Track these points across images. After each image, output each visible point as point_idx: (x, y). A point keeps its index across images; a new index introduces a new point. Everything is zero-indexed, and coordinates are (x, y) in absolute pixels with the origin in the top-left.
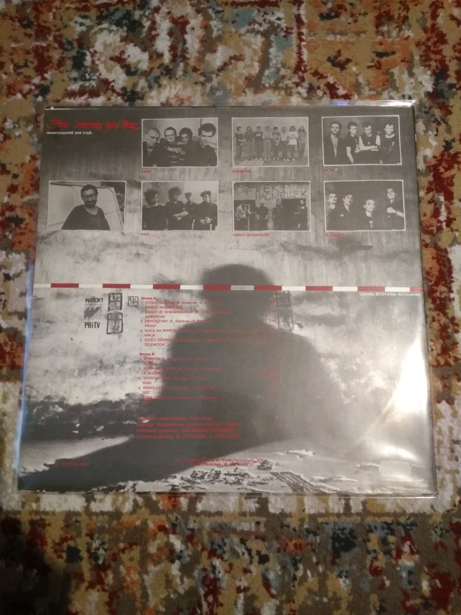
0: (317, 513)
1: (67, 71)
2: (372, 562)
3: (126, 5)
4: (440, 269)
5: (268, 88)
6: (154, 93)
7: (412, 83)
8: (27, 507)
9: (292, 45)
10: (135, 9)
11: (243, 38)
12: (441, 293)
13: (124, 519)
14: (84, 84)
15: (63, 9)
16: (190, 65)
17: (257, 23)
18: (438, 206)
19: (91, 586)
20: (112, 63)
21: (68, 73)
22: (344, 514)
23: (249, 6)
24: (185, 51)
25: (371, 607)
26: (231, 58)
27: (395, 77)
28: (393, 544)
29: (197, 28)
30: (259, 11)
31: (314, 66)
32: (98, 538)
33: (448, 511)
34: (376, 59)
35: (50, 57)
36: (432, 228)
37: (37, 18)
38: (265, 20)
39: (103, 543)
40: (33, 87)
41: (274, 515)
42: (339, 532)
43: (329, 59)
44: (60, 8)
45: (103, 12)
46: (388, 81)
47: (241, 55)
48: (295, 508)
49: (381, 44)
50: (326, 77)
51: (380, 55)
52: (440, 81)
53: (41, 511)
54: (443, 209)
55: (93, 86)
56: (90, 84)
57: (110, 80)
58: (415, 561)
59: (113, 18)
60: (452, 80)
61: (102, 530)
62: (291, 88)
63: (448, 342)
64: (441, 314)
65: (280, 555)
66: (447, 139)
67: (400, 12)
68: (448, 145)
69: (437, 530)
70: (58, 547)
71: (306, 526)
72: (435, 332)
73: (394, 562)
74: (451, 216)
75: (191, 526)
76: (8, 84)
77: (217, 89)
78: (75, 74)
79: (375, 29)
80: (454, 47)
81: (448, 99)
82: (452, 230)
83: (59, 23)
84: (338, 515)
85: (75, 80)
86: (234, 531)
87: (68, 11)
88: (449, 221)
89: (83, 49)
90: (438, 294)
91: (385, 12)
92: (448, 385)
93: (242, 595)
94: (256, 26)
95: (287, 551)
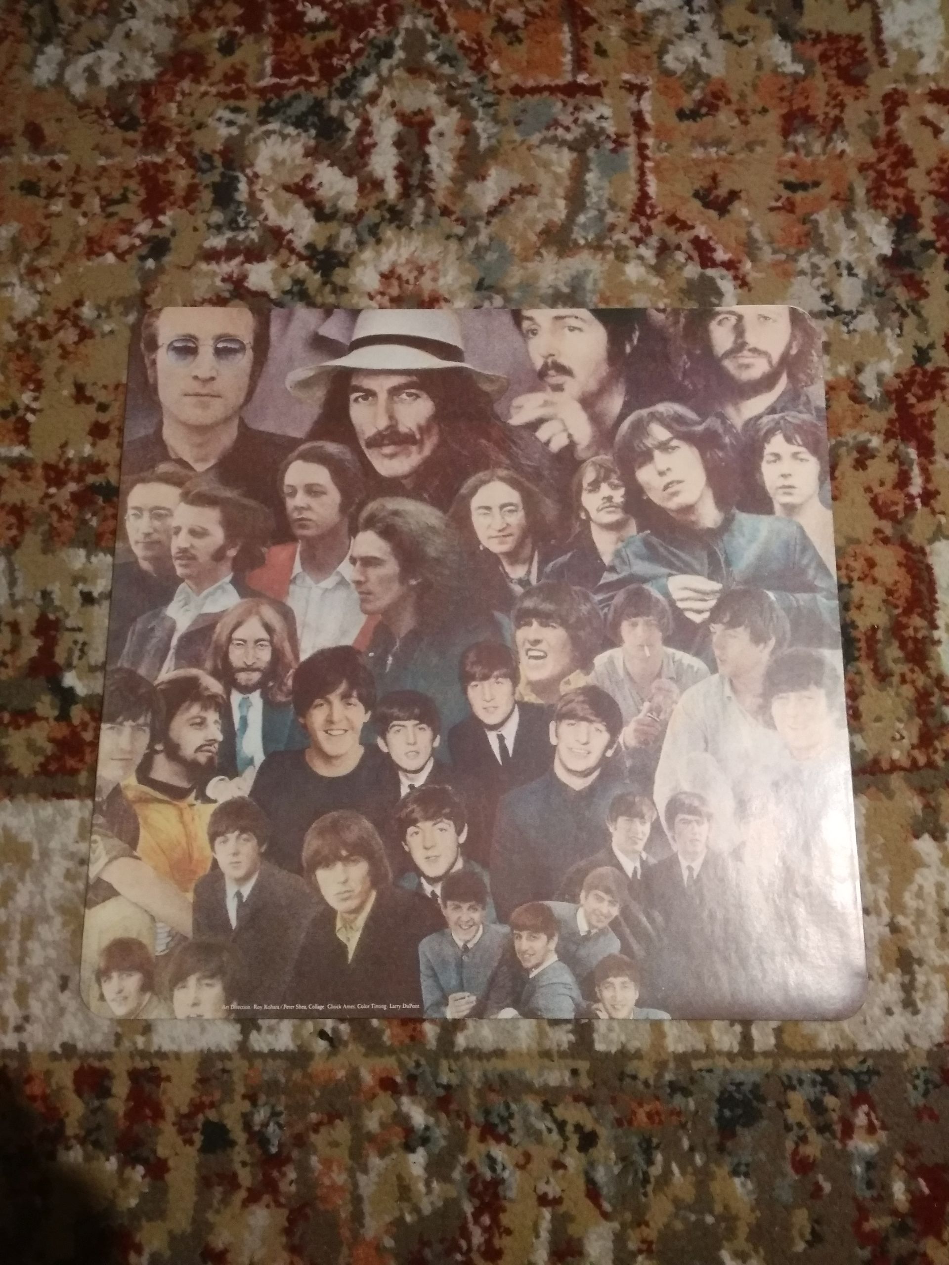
0: (690, 1050)
1: (203, 211)
2: (797, 1145)
3: (314, 89)
4: (913, 585)
5: (583, 247)
6: (367, 254)
7: (853, 239)
8: (126, 1044)
9: (626, 168)
10: (330, 97)
11: (536, 152)
12: (916, 630)
13: (317, 1066)
14: (235, 237)
15: (196, 95)
16: (437, 204)
17: (562, 126)
18: (905, 467)
19: (253, 1197)
20: (287, 196)
21: (204, 215)
22: (740, 1053)
23: (546, 94)
24: (426, 176)
25: (795, 1233)
26: (514, 191)
27: (822, 230)
28: (834, 1110)
29: (450, 133)
30: (565, 104)
31: (669, 207)
32: (265, 1104)
33: (939, 1045)
34: (786, 194)
35: (171, 183)
36: (894, 508)
37: (147, 110)
38: (576, 121)
39: (275, 1114)
40: (138, 242)
41: (607, 1055)
42: (733, 1088)
43: (696, 195)
44: (190, 94)
45: (271, 100)
46: (807, 235)
47: (532, 186)
48: (649, 1041)
49: (793, 165)
50: (692, 227)
51: (790, 186)
52: (906, 236)
53: (152, 1051)
54: (916, 473)
55: (253, 240)
56: (248, 237)
57: (286, 228)
58: (878, 1142)
59: (290, 112)
60: (927, 233)
61: (273, 1087)
62: (626, 248)
63: (932, 723)
64: (916, 669)
65: (620, 1131)
66: (920, 344)
67: (828, 109)
68: (922, 355)
69: (917, 1082)
70: (184, 1122)
71: (668, 1077)
72: (907, 703)
73: (838, 1145)
74: (931, 487)
75: (445, 1078)
76: (90, 235)
77: (487, 249)
78: (217, 217)
79: (781, 138)
80: (929, 173)
81: (920, 269)
82: (933, 512)
83: (188, 121)
84: (730, 1056)
85: (219, 228)
86: (528, 1087)
87: (206, 99)
88: (928, 496)
89: (234, 170)
90: (910, 632)
91: (800, 109)
92: (933, 804)
93: (547, 1213)
94: (560, 132)
95: (635, 1124)
